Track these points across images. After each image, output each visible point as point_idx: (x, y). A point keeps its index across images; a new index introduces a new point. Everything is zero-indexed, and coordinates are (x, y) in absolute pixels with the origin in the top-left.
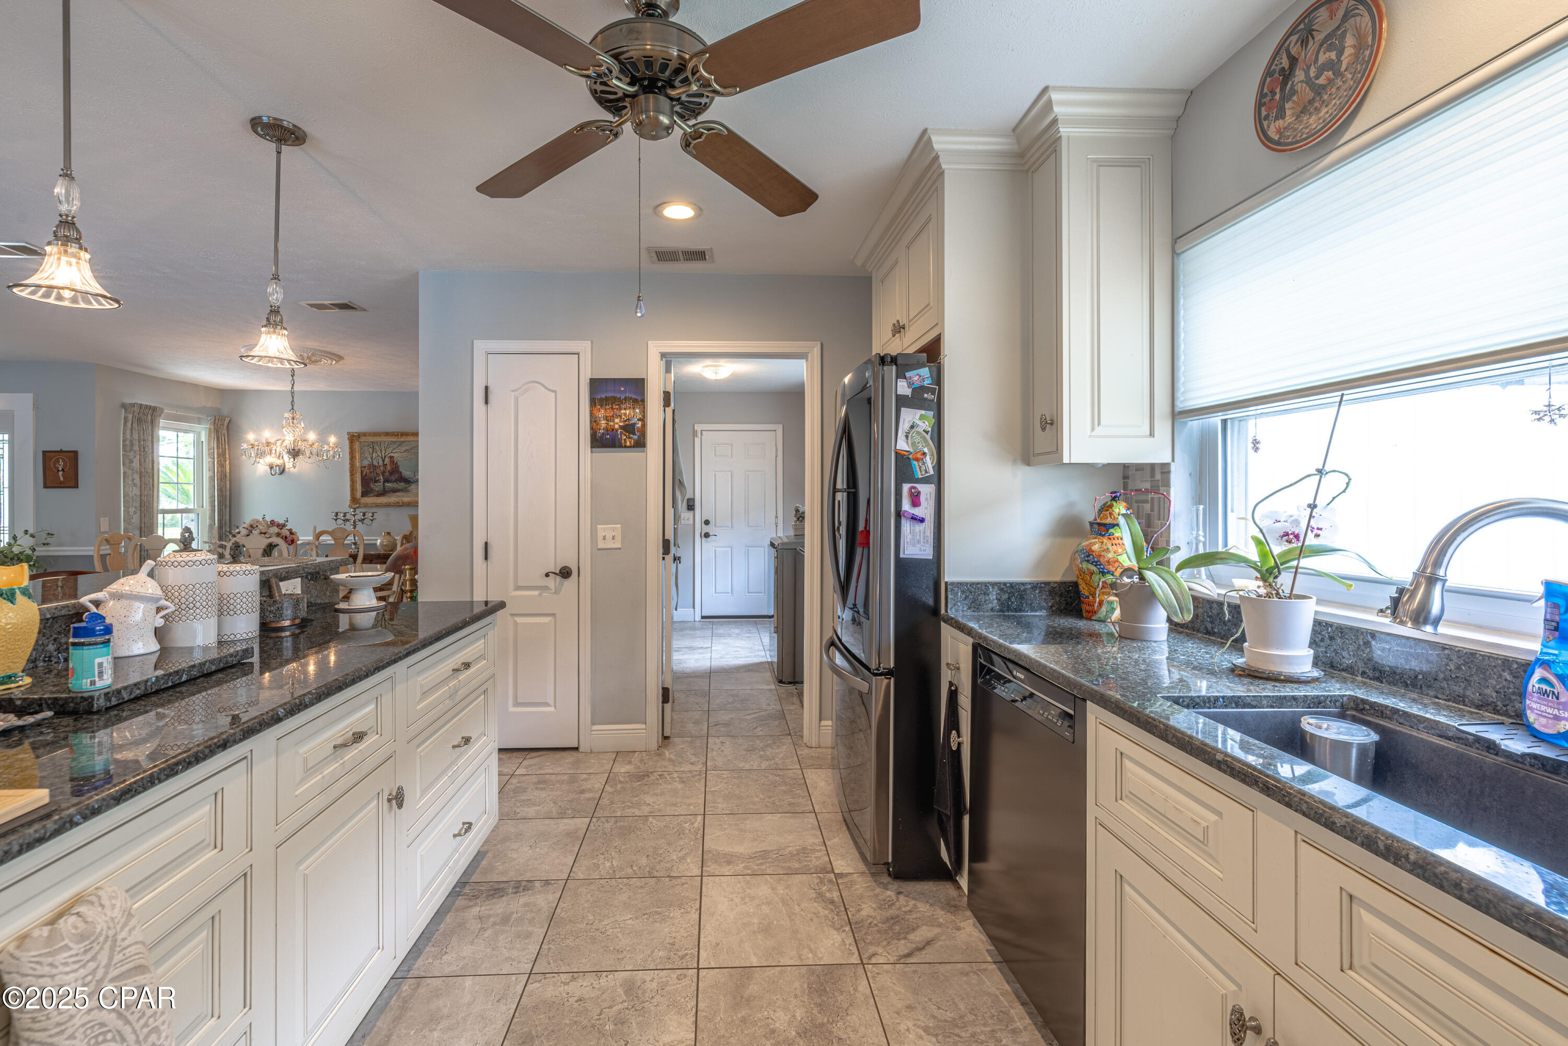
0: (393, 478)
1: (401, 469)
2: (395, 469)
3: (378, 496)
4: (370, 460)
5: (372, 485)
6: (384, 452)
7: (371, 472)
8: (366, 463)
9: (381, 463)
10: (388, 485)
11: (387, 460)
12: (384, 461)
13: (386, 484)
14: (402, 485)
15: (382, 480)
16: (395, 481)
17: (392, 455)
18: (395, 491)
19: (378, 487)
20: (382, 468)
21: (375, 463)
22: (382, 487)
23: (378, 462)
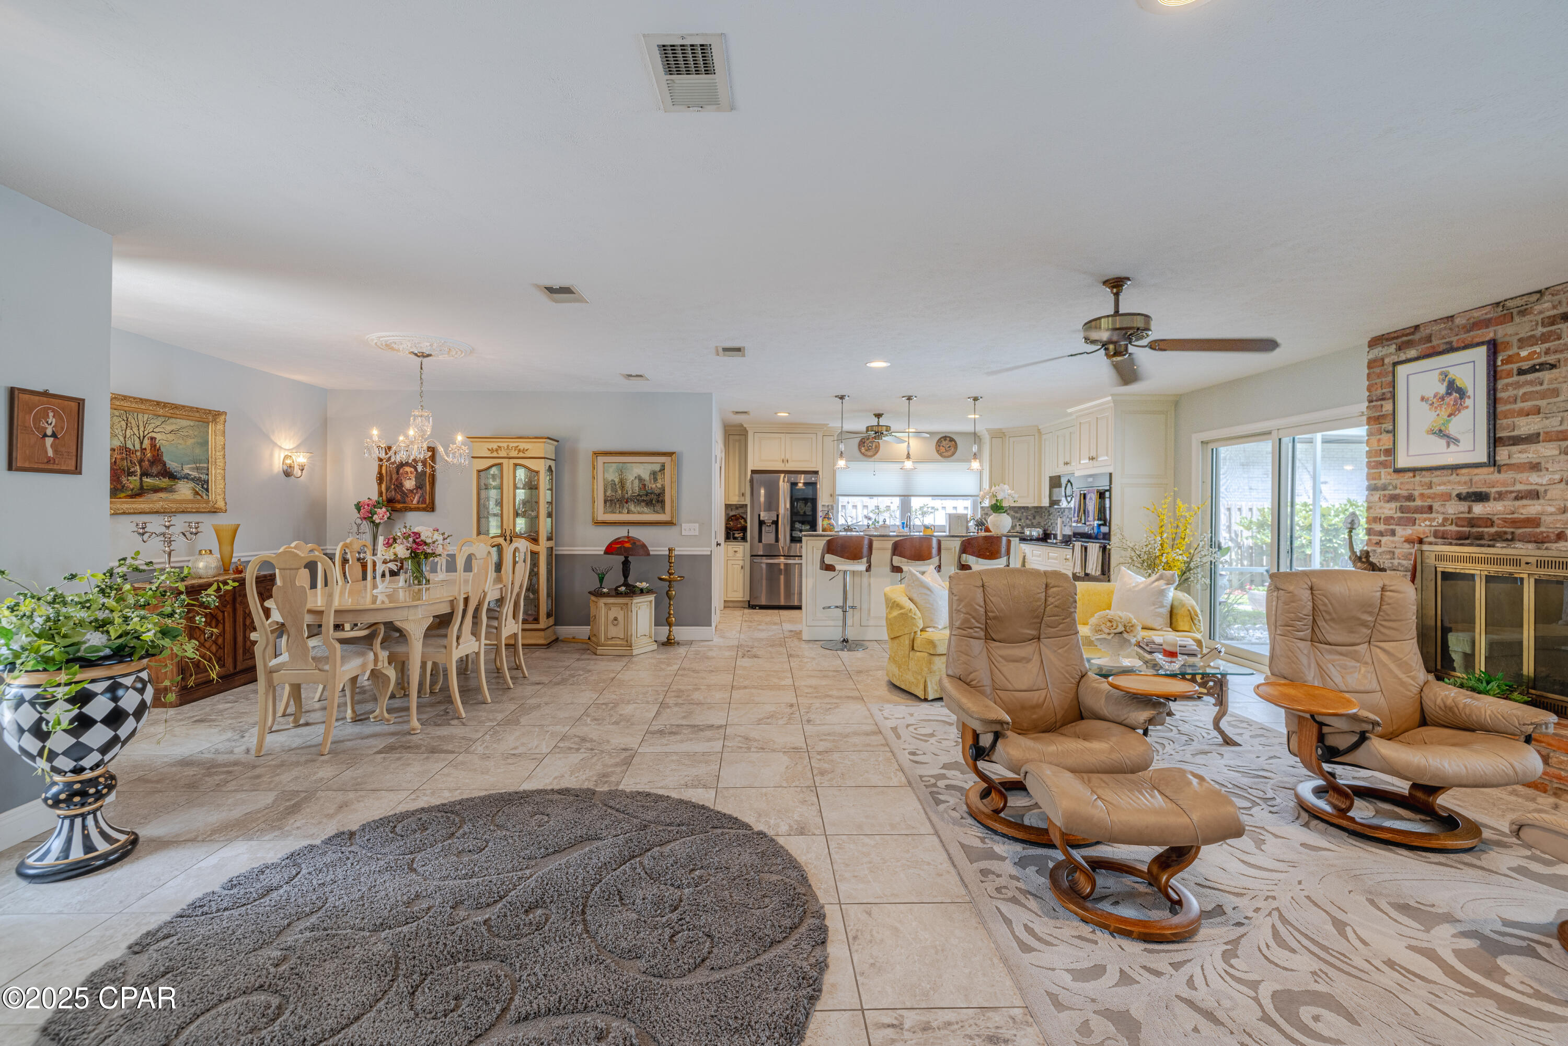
0: (154, 470)
1: (165, 459)
2: (157, 459)
3: (132, 497)
4: (122, 439)
5: (124, 480)
6: (142, 429)
7: (122, 459)
8: (117, 443)
9: (138, 447)
10: (148, 480)
11: (146, 443)
12: (142, 443)
13: (145, 479)
14: (164, 482)
15: (139, 473)
16: (156, 476)
17: (153, 435)
18: (157, 490)
19: (133, 482)
20: (138, 454)
21: (130, 445)
22: (138, 484)
23: (133, 444)
